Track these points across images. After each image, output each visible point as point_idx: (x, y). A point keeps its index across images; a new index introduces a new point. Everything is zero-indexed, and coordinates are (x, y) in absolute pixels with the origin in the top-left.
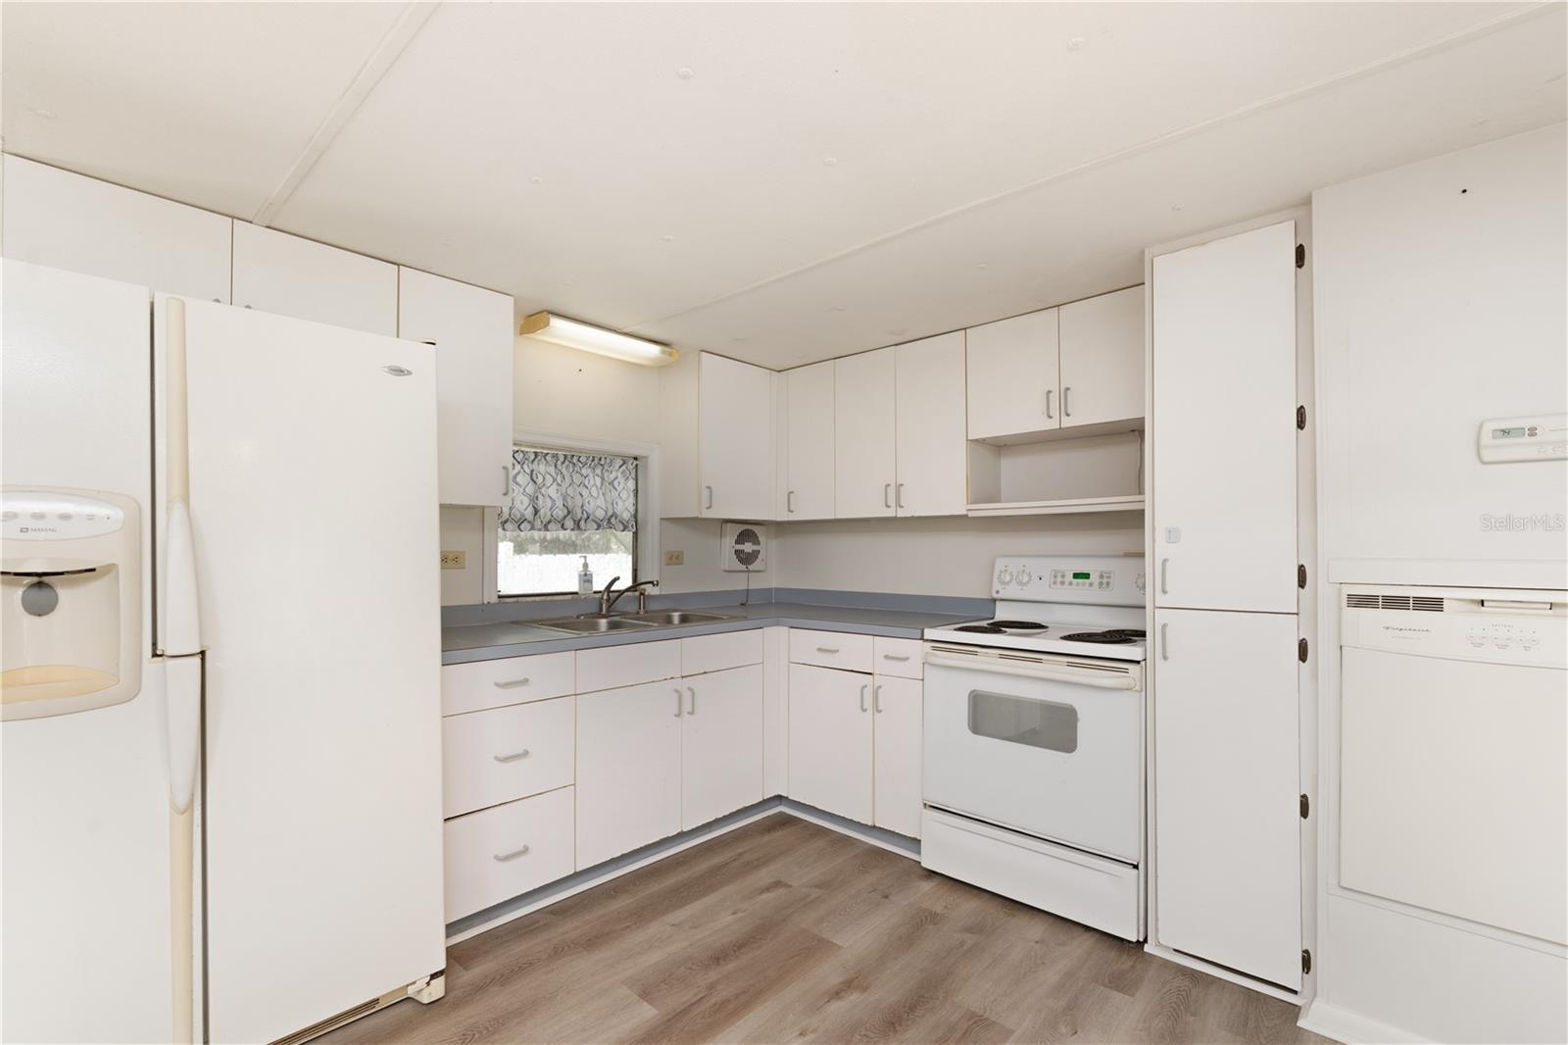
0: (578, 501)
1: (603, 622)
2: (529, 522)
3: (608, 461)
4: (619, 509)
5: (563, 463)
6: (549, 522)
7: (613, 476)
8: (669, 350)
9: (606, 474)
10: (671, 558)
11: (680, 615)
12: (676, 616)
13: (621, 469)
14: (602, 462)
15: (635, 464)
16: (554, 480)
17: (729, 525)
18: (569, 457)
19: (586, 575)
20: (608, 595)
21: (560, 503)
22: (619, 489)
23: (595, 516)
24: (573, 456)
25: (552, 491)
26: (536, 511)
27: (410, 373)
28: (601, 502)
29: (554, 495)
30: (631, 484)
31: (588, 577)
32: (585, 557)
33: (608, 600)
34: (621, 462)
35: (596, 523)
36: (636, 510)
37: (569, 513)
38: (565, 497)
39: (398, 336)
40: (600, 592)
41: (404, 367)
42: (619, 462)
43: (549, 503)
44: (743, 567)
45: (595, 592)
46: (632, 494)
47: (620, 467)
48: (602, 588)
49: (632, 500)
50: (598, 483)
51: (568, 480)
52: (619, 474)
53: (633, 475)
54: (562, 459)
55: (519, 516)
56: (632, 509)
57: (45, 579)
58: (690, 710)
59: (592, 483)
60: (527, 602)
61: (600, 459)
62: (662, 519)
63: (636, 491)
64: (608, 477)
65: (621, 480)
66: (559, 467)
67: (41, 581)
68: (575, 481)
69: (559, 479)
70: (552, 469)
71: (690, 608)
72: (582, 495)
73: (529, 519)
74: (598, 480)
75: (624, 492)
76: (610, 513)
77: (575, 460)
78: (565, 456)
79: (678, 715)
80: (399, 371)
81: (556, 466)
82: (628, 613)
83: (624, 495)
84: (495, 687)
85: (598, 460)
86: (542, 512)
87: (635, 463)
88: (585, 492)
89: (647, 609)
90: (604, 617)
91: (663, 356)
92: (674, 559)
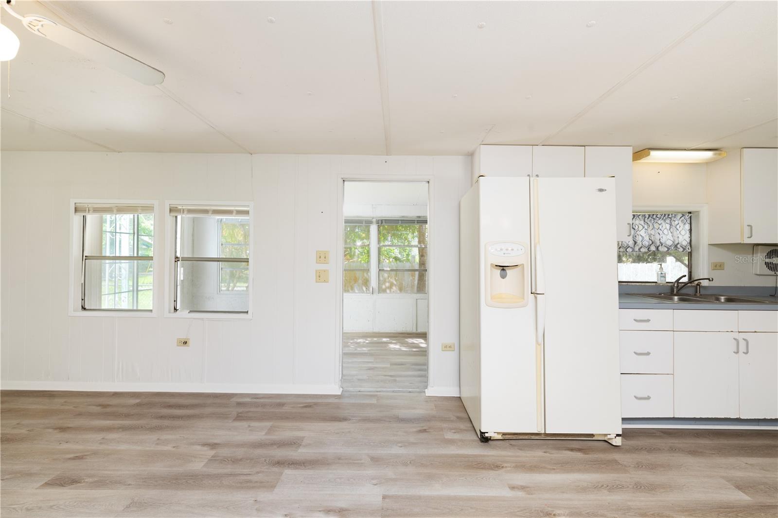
0: (658, 237)
1: (676, 298)
2: (631, 248)
3: (673, 215)
4: (681, 239)
5: (648, 218)
6: (641, 248)
7: (676, 222)
8: (720, 152)
9: (673, 223)
10: (716, 266)
11: (725, 298)
12: (723, 299)
13: (681, 219)
14: (670, 217)
15: (691, 217)
16: (643, 227)
17: (760, 247)
18: (651, 216)
19: (662, 274)
20: (678, 284)
21: (647, 238)
22: (680, 229)
23: (666, 244)
24: (653, 215)
25: (642, 233)
26: (635, 243)
27: (606, 190)
28: (670, 236)
29: (643, 235)
30: (687, 227)
31: (663, 275)
32: (661, 265)
33: (678, 286)
34: (682, 215)
35: (667, 247)
36: (691, 240)
37: (652, 243)
38: (650, 236)
39: (585, 176)
40: (672, 283)
41: (603, 188)
42: (680, 215)
43: (641, 238)
44: (773, 273)
45: (667, 283)
46: (688, 232)
47: (681, 218)
48: (674, 281)
49: (688, 235)
50: (668, 228)
51: (651, 227)
52: (680, 222)
53: (689, 222)
54: (647, 216)
55: (626, 245)
56: (688, 240)
57: (504, 268)
58: (745, 351)
59: (664, 227)
60: (632, 285)
61: (669, 215)
62: (709, 244)
63: (691, 230)
64: (674, 223)
65: (681, 224)
66: (646, 220)
67: (503, 268)
68: (655, 227)
69: (646, 227)
70: (642, 222)
71: (733, 295)
72: (659, 234)
73: (631, 246)
74: (668, 226)
75: (683, 231)
76: (676, 242)
77: (654, 217)
78: (649, 215)
79: (737, 352)
80: (601, 190)
81: (644, 221)
82: (690, 295)
83: (683, 232)
84: (634, 321)
85: (668, 216)
86: (638, 243)
87: (690, 215)
88: (661, 232)
89: (701, 293)
90: (676, 295)
91: (714, 156)
92: (718, 266)
